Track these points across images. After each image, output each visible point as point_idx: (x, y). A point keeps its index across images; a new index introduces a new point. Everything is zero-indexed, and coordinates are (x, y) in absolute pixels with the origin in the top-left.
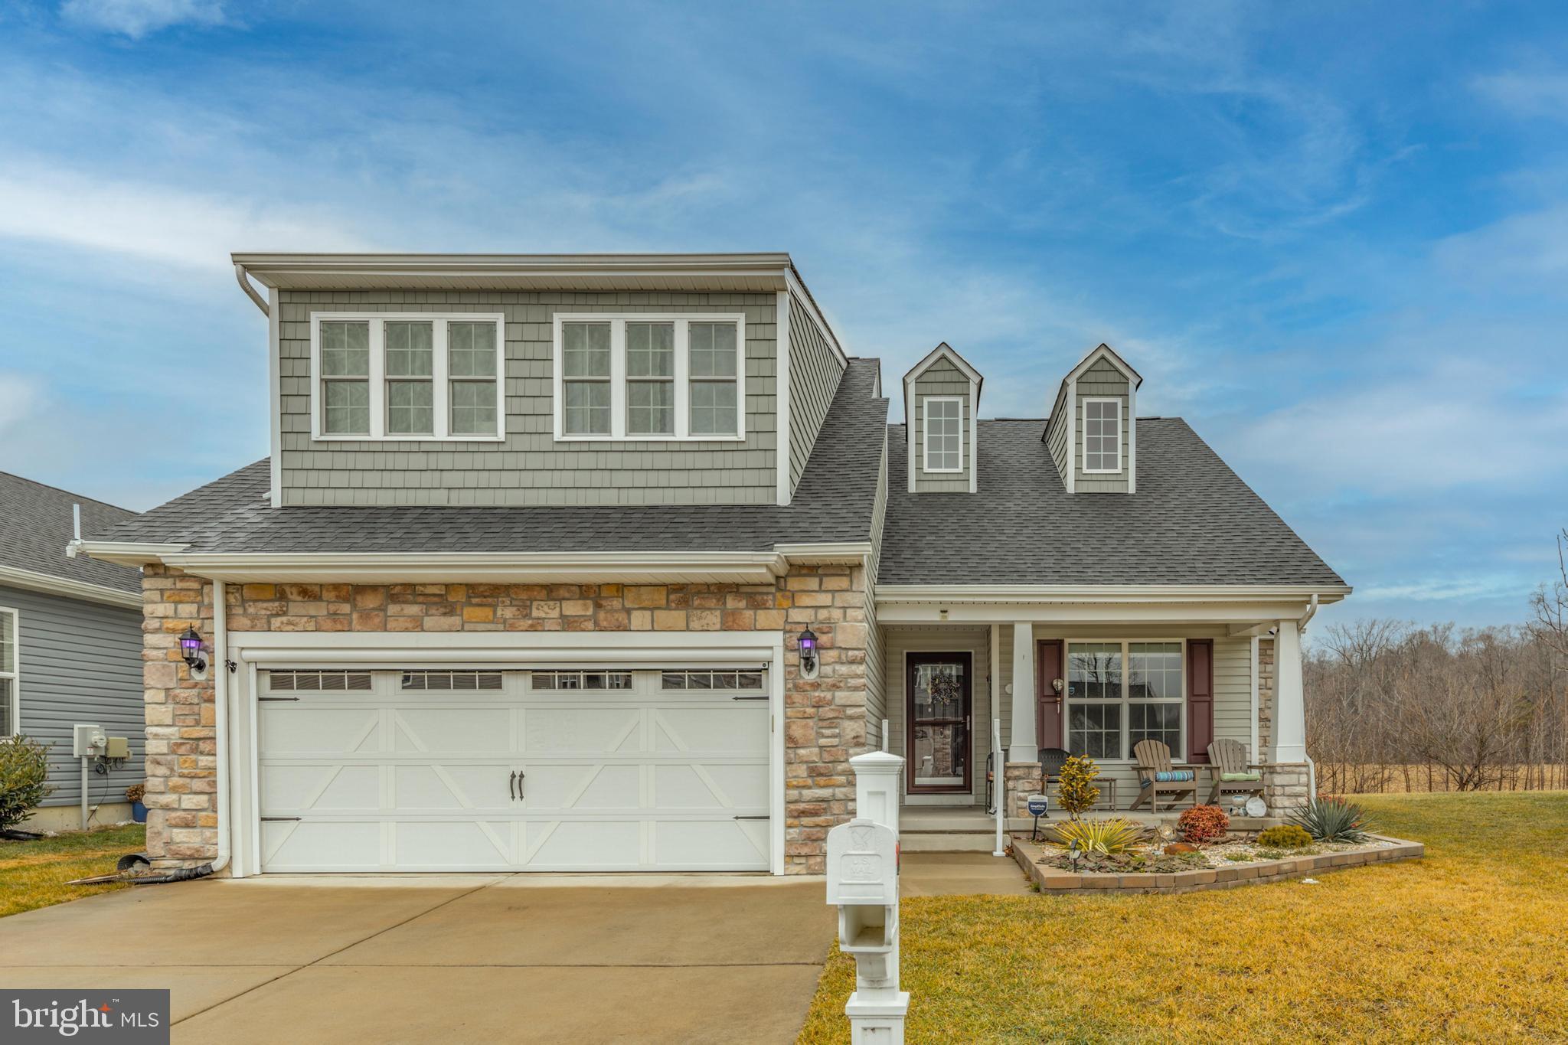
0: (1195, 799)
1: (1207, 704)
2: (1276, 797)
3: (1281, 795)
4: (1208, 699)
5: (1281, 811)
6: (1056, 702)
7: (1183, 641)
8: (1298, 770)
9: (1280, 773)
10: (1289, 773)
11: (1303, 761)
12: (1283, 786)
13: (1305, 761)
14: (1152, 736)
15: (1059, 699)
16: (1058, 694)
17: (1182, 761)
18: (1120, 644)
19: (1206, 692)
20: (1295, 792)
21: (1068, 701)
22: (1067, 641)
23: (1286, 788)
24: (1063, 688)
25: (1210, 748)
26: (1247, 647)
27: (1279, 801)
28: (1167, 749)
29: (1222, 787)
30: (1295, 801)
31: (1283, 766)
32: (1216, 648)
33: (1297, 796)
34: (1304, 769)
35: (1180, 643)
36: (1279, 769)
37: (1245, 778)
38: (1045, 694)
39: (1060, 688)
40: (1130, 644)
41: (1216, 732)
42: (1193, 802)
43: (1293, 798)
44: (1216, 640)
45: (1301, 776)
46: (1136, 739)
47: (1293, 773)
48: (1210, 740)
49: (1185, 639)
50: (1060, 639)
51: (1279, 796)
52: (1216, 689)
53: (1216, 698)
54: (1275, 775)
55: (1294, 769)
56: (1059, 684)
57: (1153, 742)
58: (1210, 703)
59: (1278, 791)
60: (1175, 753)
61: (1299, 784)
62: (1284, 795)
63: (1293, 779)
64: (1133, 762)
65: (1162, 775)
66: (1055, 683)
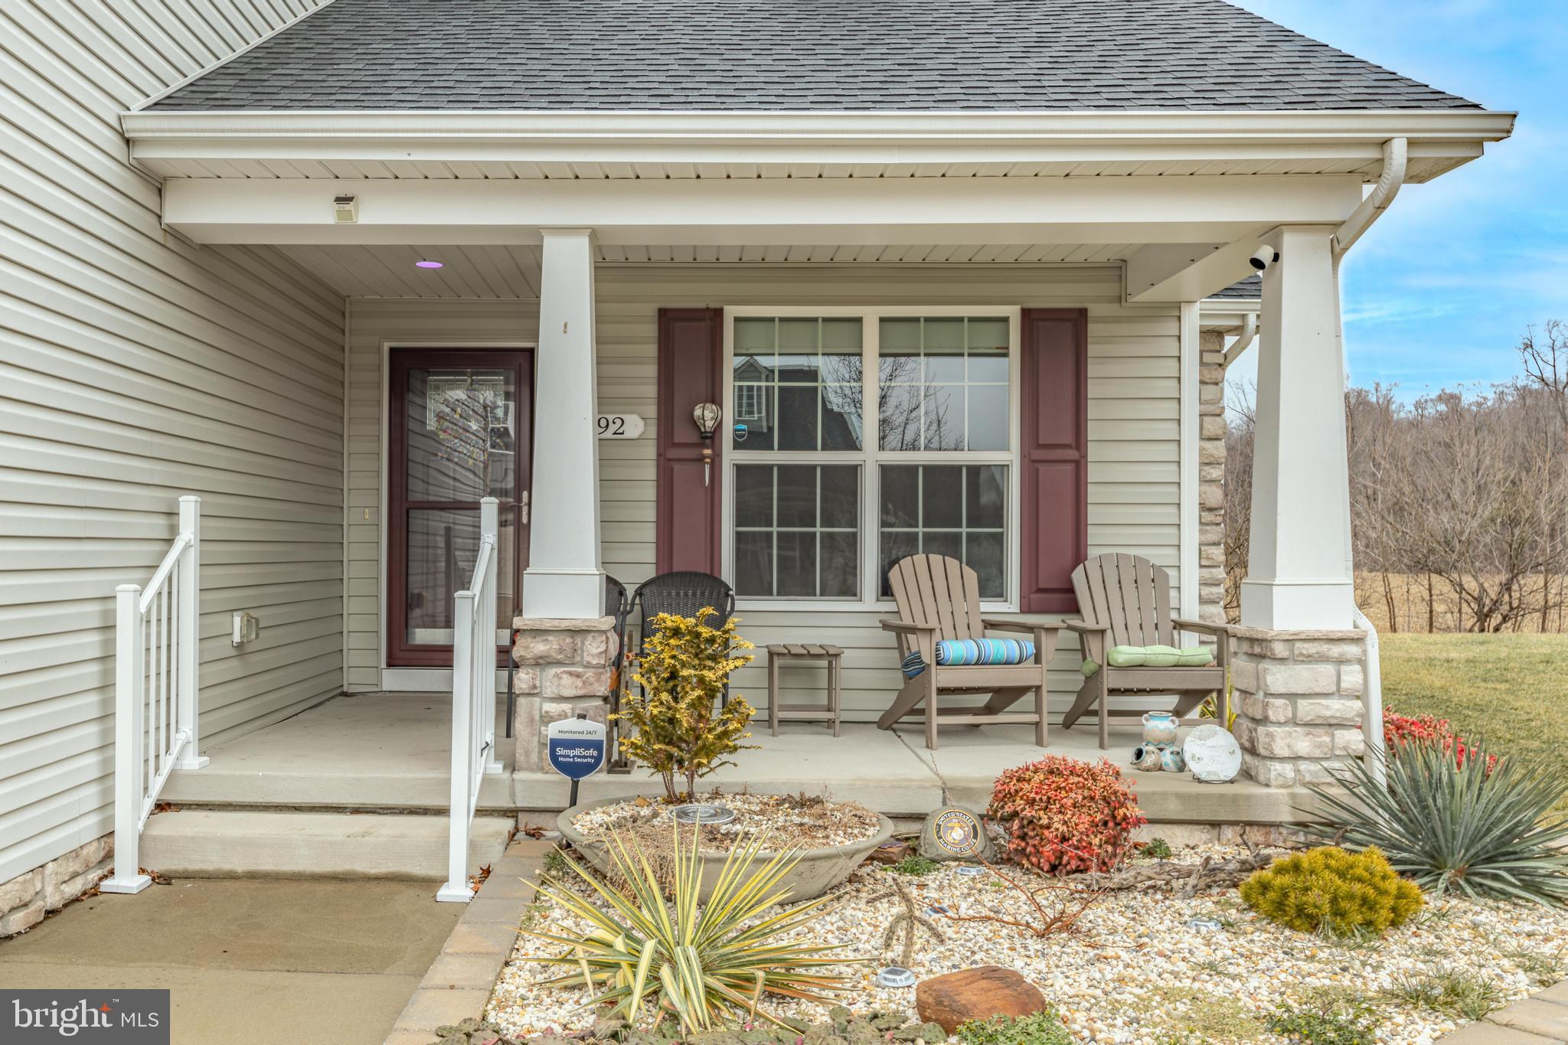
0: (1038, 710)
1: (1070, 467)
2: (1272, 729)
3: (1286, 723)
4: (1072, 454)
5: (1288, 769)
6: (701, 459)
7: (1013, 312)
8: (1336, 650)
9: (1283, 660)
10: (1309, 659)
11: (1351, 628)
12: (1292, 697)
13: (1356, 626)
14: (933, 544)
15: (707, 452)
16: (711, 438)
17: (1007, 607)
18: (859, 320)
19: (1069, 439)
20: (1328, 713)
21: (731, 457)
22: (731, 312)
23: (1302, 703)
24: (719, 426)
25: (1078, 576)
26: (1171, 328)
27: (1282, 740)
28: (971, 576)
29: (1111, 680)
30: (1326, 739)
31: (1290, 641)
32: (1093, 329)
33: (1333, 725)
34: (1352, 650)
35: (1005, 320)
36: (1280, 649)
37: (1172, 660)
38: (677, 440)
39: (709, 424)
40: (882, 320)
41: (1093, 535)
42: (1034, 718)
43: (1320, 730)
44: (1095, 310)
45: (1344, 668)
46: (893, 551)
47: (1323, 659)
48: (1079, 557)
49: (1018, 308)
50: (712, 305)
51: (1279, 724)
52: (1093, 431)
53: (1093, 452)
54: (1265, 665)
55: (1324, 648)
56: (708, 415)
57: (936, 559)
58: (1079, 467)
59: (1279, 710)
60: (992, 587)
61: (1338, 692)
62: (1294, 722)
63: (1321, 676)
64: (887, 606)
65: (954, 649)
66: (698, 412)
